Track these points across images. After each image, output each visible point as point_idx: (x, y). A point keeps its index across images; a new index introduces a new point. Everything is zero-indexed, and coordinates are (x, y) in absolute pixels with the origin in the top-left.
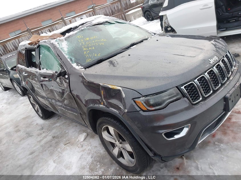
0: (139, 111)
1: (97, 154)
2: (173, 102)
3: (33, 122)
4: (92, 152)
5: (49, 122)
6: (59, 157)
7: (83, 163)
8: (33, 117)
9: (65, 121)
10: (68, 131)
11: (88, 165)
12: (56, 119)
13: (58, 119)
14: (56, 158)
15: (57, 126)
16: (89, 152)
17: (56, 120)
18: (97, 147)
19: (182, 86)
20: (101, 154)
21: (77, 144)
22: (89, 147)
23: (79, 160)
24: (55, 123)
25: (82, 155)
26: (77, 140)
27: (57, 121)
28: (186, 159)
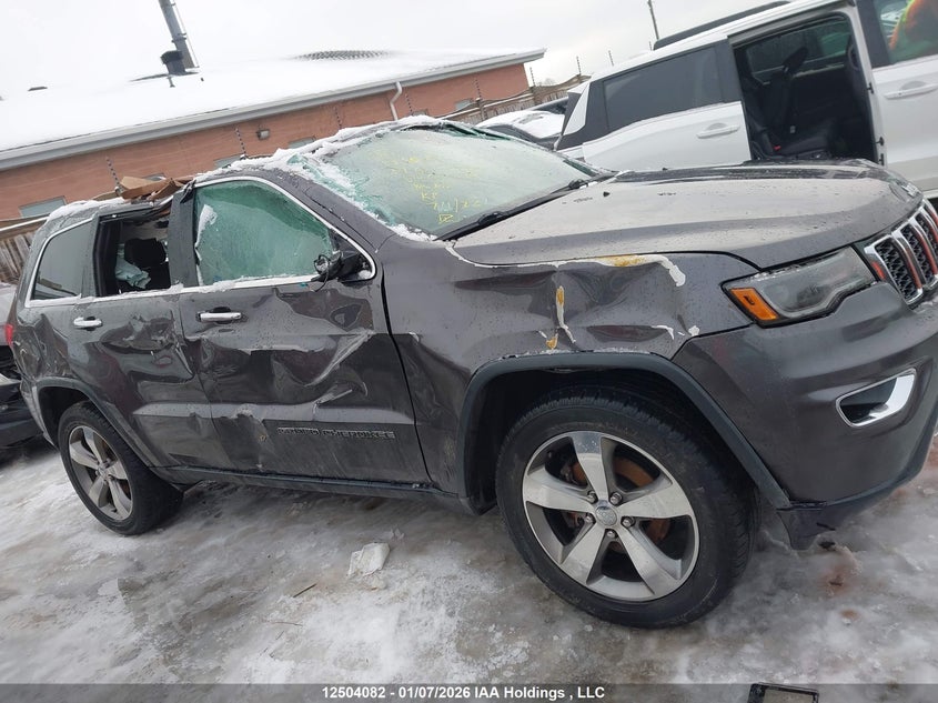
0: (747, 326)
1: (468, 600)
2: (854, 293)
3: (75, 551)
4: (444, 598)
5: (165, 542)
6: (291, 639)
7: (420, 638)
8: (65, 538)
9: (251, 526)
10: (283, 552)
11: (445, 640)
12: (198, 525)
13: (208, 524)
14: (279, 642)
15: (214, 547)
16: (428, 598)
17: (201, 529)
18: (455, 577)
19: (868, 245)
20: (484, 596)
21: (356, 583)
22: (422, 583)
23: (396, 631)
24: (198, 540)
25: (403, 613)
26: (350, 572)
27: (206, 529)
28: (852, 549)
